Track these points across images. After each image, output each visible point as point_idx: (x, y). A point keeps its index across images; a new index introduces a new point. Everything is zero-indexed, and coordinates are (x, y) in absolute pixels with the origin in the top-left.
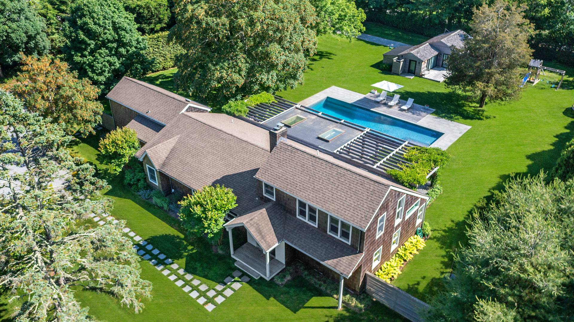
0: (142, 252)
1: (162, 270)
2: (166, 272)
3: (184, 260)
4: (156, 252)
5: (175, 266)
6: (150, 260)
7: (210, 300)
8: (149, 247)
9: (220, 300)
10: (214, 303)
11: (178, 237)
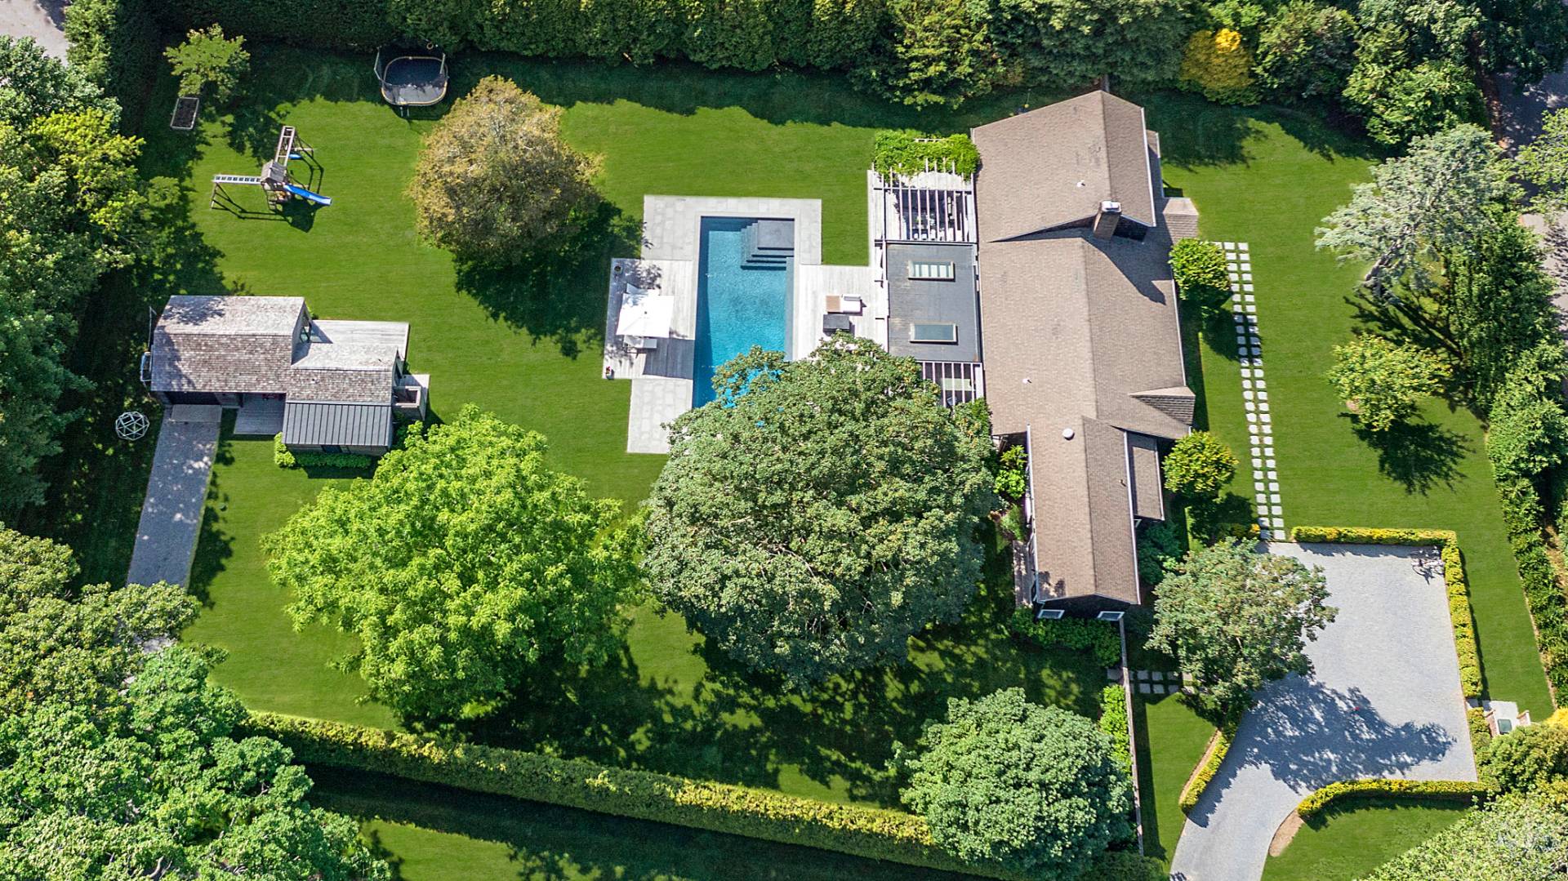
0: (1255, 351)
1: (1253, 314)
2: (1251, 309)
3: (1223, 306)
4: (1241, 340)
5: (1238, 308)
6: (1255, 335)
7: (1238, 251)
8: (1243, 351)
9: (1230, 246)
10: (1237, 247)
11: (1206, 338)
